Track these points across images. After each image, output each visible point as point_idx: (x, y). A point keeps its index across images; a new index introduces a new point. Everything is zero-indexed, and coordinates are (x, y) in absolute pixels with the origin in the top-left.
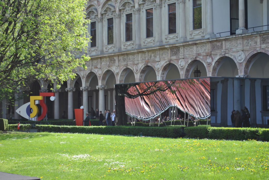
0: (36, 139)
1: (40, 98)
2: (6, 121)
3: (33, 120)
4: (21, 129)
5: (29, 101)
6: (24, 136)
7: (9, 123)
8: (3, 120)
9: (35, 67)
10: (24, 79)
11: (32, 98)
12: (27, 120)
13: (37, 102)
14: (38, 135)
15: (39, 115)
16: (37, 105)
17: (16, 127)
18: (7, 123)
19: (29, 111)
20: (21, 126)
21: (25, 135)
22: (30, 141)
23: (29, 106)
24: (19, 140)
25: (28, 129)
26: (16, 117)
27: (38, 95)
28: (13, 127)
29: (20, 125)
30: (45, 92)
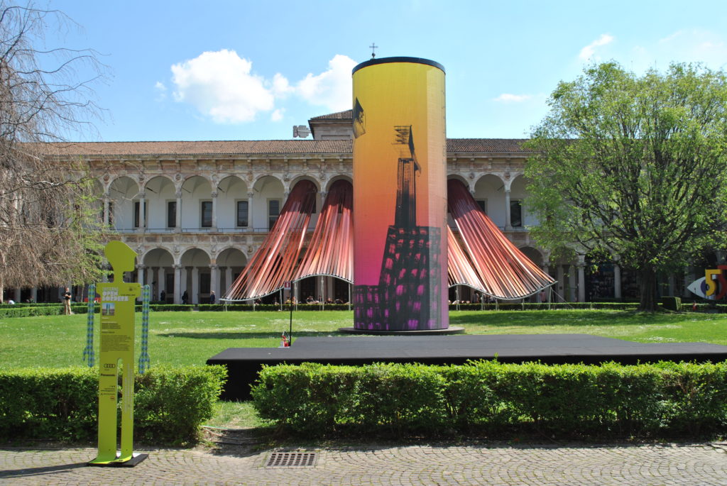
0: (721, 321)
1: (718, 271)
2: (678, 299)
3: (710, 298)
4: (697, 309)
5: (704, 275)
6: (704, 318)
7: (682, 302)
8: (674, 299)
9: (712, 235)
10: (701, 250)
11: (708, 272)
12: (701, 298)
13: (714, 277)
14: (721, 317)
15: (717, 292)
16: (714, 280)
17: (691, 306)
18: (679, 302)
19: (705, 287)
20: (697, 306)
21: (705, 316)
22: (715, 323)
23: (705, 281)
24: (700, 322)
25: (705, 310)
26: (687, 295)
27: (715, 268)
28: (688, 307)
29: (696, 304)
30: (724, 264)
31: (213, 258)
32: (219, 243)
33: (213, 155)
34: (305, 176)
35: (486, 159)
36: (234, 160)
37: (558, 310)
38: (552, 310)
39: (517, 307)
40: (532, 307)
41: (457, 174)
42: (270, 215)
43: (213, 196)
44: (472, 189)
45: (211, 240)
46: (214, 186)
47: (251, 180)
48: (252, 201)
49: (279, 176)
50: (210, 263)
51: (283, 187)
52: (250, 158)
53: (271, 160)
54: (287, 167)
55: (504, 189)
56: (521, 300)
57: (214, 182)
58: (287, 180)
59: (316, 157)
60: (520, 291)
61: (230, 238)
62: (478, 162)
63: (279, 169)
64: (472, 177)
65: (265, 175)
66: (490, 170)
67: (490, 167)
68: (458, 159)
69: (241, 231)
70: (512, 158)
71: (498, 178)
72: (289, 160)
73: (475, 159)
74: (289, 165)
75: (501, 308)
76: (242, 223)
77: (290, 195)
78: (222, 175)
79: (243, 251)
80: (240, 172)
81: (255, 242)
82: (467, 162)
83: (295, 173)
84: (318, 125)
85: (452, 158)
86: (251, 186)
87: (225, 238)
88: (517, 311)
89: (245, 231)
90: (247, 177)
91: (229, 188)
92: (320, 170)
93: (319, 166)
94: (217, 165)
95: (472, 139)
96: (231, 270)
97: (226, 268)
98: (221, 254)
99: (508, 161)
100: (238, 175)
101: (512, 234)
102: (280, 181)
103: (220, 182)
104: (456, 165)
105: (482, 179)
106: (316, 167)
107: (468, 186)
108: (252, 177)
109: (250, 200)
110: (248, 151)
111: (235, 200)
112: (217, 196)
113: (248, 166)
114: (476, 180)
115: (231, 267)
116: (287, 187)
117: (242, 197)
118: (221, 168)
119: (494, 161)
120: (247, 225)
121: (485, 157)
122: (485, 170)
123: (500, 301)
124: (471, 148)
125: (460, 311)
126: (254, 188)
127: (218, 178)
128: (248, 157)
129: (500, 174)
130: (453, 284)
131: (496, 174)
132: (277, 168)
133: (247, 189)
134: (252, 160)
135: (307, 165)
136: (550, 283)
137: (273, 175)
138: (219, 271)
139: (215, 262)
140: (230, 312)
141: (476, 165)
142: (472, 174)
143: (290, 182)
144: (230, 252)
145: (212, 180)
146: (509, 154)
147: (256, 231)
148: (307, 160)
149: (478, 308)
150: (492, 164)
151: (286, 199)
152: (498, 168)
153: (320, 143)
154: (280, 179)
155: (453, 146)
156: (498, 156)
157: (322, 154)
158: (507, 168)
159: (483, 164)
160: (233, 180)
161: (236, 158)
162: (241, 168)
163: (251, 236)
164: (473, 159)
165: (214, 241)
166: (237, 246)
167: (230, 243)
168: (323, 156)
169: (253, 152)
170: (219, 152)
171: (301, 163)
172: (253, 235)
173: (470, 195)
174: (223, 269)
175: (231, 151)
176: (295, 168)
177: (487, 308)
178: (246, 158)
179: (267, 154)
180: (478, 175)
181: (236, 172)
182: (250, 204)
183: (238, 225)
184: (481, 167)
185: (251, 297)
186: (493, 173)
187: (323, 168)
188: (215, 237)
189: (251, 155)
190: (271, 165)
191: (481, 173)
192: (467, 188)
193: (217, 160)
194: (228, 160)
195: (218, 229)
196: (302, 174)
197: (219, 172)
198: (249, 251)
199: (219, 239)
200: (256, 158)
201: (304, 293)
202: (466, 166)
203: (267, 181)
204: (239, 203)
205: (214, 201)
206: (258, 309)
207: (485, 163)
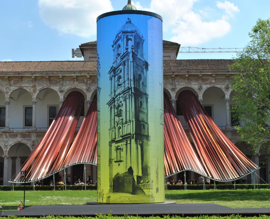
31: (6, 151)
32: (11, 139)
33: (6, 73)
34: (75, 88)
35: (211, 75)
36: (22, 77)
37: (261, 189)
38: (257, 189)
39: (231, 187)
40: (242, 187)
41: (189, 86)
42: (50, 117)
43: (6, 103)
44: (200, 97)
45: (4, 136)
46: (7, 96)
47: (35, 91)
48: (36, 107)
49: (56, 88)
50: (3, 155)
51: (59, 97)
52: (34, 75)
53: (49, 77)
54: (61, 82)
55: (225, 98)
56: (233, 182)
57: (7, 93)
58: (61, 91)
59: (83, 74)
60: (232, 175)
61: (19, 135)
62: (204, 77)
63: (56, 83)
64: (200, 89)
65: (45, 87)
66: (214, 83)
67: (214, 81)
68: (189, 75)
69: (27, 130)
70: (230, 75)
71: (220, 89)
72: (63, 76)
73: (203, 75)
74: (63, 80)
75: (218, 188)
76: (28, 123)
77: (63, 103)
78: (13, 88)
79: (28, 145)
80: (26, 85)
81: (37, 138)
82: (196, 78)
83: (68, 86)
84: (86, 49)
85: (185, 75)
86: (35, 96)
87: (15, 135)
88: (231, 190)
89: (30, 130)
90: (32, 90)
91: (18, 98)
92: (86, 84)
93: (86, 81)
94: (9, 81)
95: (201, 60)
96: (20, 159)
97: (16, 158)
98: (12, 147)
99: (227, 77)
100: (24, 88)
101: (231, 131)
102: (56, 92)
103: (11, 93)
104: (188, 79)
105: (208, 90)
106: (83, 82)
107: (198, 96)
108: (36, 89)
109: (34, 106)
110: (32, 70)
111: (23, 106)
112: (9, 103)
113: (33, 81)
114: (203, 91)
115: (20, 157)
116: (62, 97)
117: (28, 104)
118: (12, 83)
119: (217, 77)
120: (32, 126)
121: (210, 74)
122: (210, 83)
123: (217, 183)
124: (200, 67)
125: (187, 190)
126: (37, 97)
127: (10, 90)
128: (32, 74)
129: (221, 86)
130: (182, 170)
131: (219, 86)
132: (54, 82)
133: (32, 99)
134: (35, 77)
135: (77, 80)
136: (255, 169)
137: (52, 88)
138: (11, 160)
139: (7, 153)
140: (16, 191)
141: (203, 80)
142: (201, 87)
143: (64, 93)
144: (19, 145)
145: (5, 91)
146: (228, 71)
147: (38, 130)
148: (77, 76)
149: (201, 188)
150: (215, 79)
151: (61, 106)
152: (220, 82)
153: (87, 63)
154: (56, 90)
155: (186, 66)
156: (220, 73)
157: (88, 72)
158: (227, 82)
159: (208, 79)
160: (21, 91)
161: (23, 75)
162: (27, 83)
163: (34, 133)
164: (201, 76)
165: (6, 137)
166: (24, 141)
167: (19, 139)
168: (88, 73)
169: (37, 70)
170: (11, 70)
171: (72, 79)
172: (36, 133)
173: (198, 102)
174: (14, 159)
175: (20, 69)
176: (68, 82)
177: (208, 188)
178: (30, 75)
179: (47, 72)
180: (205, 87)
181: (23, 85)
182: (34, 109)
183: (26, 126)
184: (207, 81)
185: (32, 180)
186: (216, 86)
187: (89, 82)
188: (7, 134)
189: (35, 73)
190: (49, 80)
191: (207, 86)
192: (196, 97)
193: (9, 77)
194: (18, 77)
195: (9, 129)
196: (73, 87)
197: (10, 86)
198: (33, 145)
199: (10, 136)
200: (38, 75)
201: (75, 177)
202: (196, 80)
203: (47, 92)
204: (26, 108)
205: (7, 107)
206: (37, 189)
207: (210, 78)
